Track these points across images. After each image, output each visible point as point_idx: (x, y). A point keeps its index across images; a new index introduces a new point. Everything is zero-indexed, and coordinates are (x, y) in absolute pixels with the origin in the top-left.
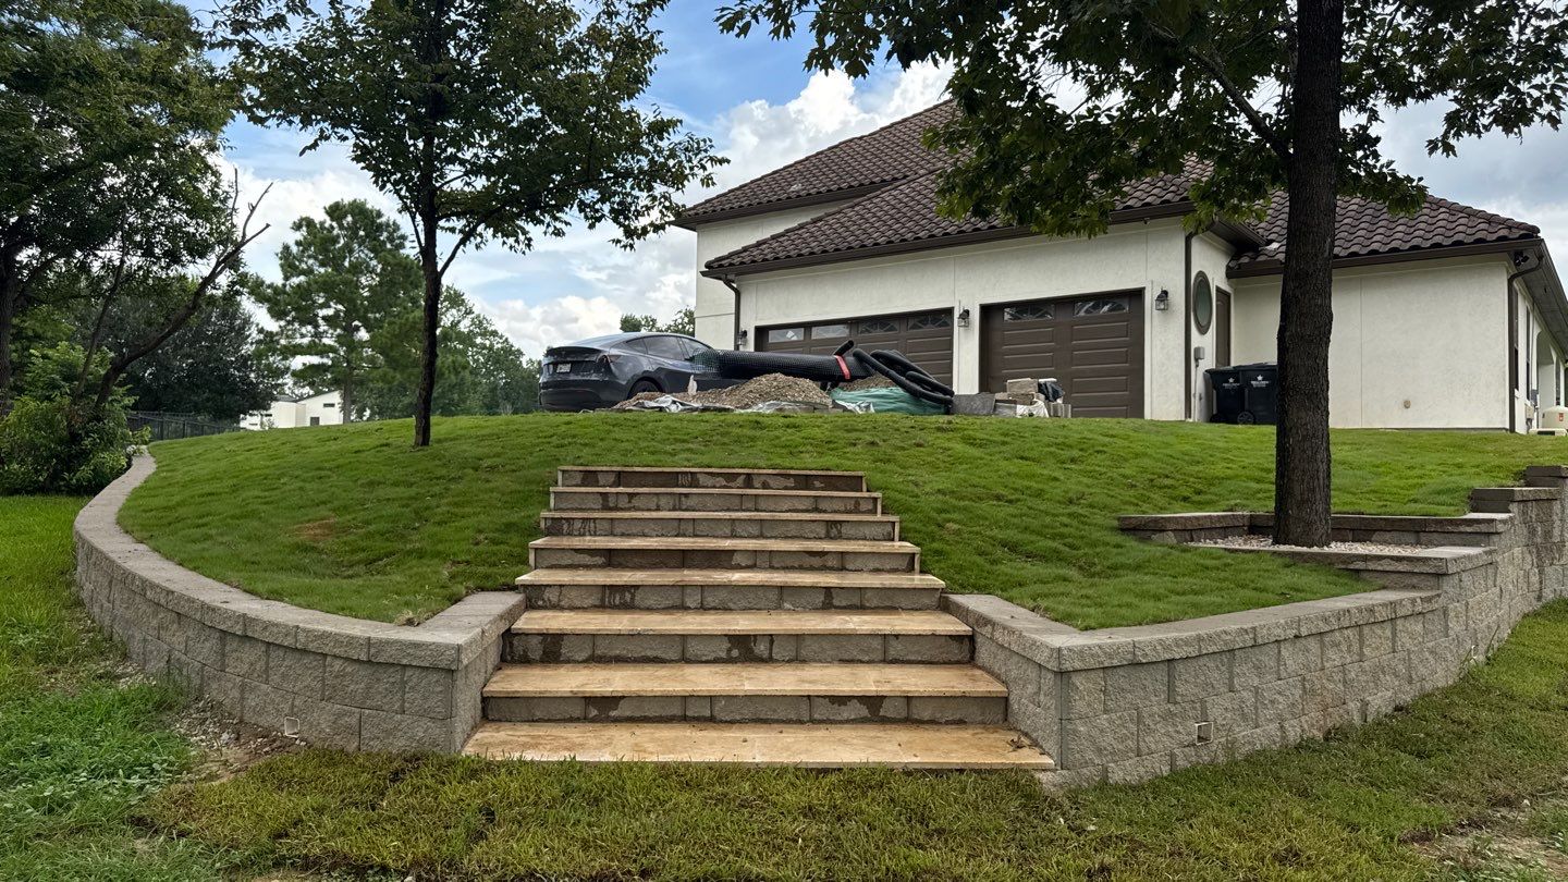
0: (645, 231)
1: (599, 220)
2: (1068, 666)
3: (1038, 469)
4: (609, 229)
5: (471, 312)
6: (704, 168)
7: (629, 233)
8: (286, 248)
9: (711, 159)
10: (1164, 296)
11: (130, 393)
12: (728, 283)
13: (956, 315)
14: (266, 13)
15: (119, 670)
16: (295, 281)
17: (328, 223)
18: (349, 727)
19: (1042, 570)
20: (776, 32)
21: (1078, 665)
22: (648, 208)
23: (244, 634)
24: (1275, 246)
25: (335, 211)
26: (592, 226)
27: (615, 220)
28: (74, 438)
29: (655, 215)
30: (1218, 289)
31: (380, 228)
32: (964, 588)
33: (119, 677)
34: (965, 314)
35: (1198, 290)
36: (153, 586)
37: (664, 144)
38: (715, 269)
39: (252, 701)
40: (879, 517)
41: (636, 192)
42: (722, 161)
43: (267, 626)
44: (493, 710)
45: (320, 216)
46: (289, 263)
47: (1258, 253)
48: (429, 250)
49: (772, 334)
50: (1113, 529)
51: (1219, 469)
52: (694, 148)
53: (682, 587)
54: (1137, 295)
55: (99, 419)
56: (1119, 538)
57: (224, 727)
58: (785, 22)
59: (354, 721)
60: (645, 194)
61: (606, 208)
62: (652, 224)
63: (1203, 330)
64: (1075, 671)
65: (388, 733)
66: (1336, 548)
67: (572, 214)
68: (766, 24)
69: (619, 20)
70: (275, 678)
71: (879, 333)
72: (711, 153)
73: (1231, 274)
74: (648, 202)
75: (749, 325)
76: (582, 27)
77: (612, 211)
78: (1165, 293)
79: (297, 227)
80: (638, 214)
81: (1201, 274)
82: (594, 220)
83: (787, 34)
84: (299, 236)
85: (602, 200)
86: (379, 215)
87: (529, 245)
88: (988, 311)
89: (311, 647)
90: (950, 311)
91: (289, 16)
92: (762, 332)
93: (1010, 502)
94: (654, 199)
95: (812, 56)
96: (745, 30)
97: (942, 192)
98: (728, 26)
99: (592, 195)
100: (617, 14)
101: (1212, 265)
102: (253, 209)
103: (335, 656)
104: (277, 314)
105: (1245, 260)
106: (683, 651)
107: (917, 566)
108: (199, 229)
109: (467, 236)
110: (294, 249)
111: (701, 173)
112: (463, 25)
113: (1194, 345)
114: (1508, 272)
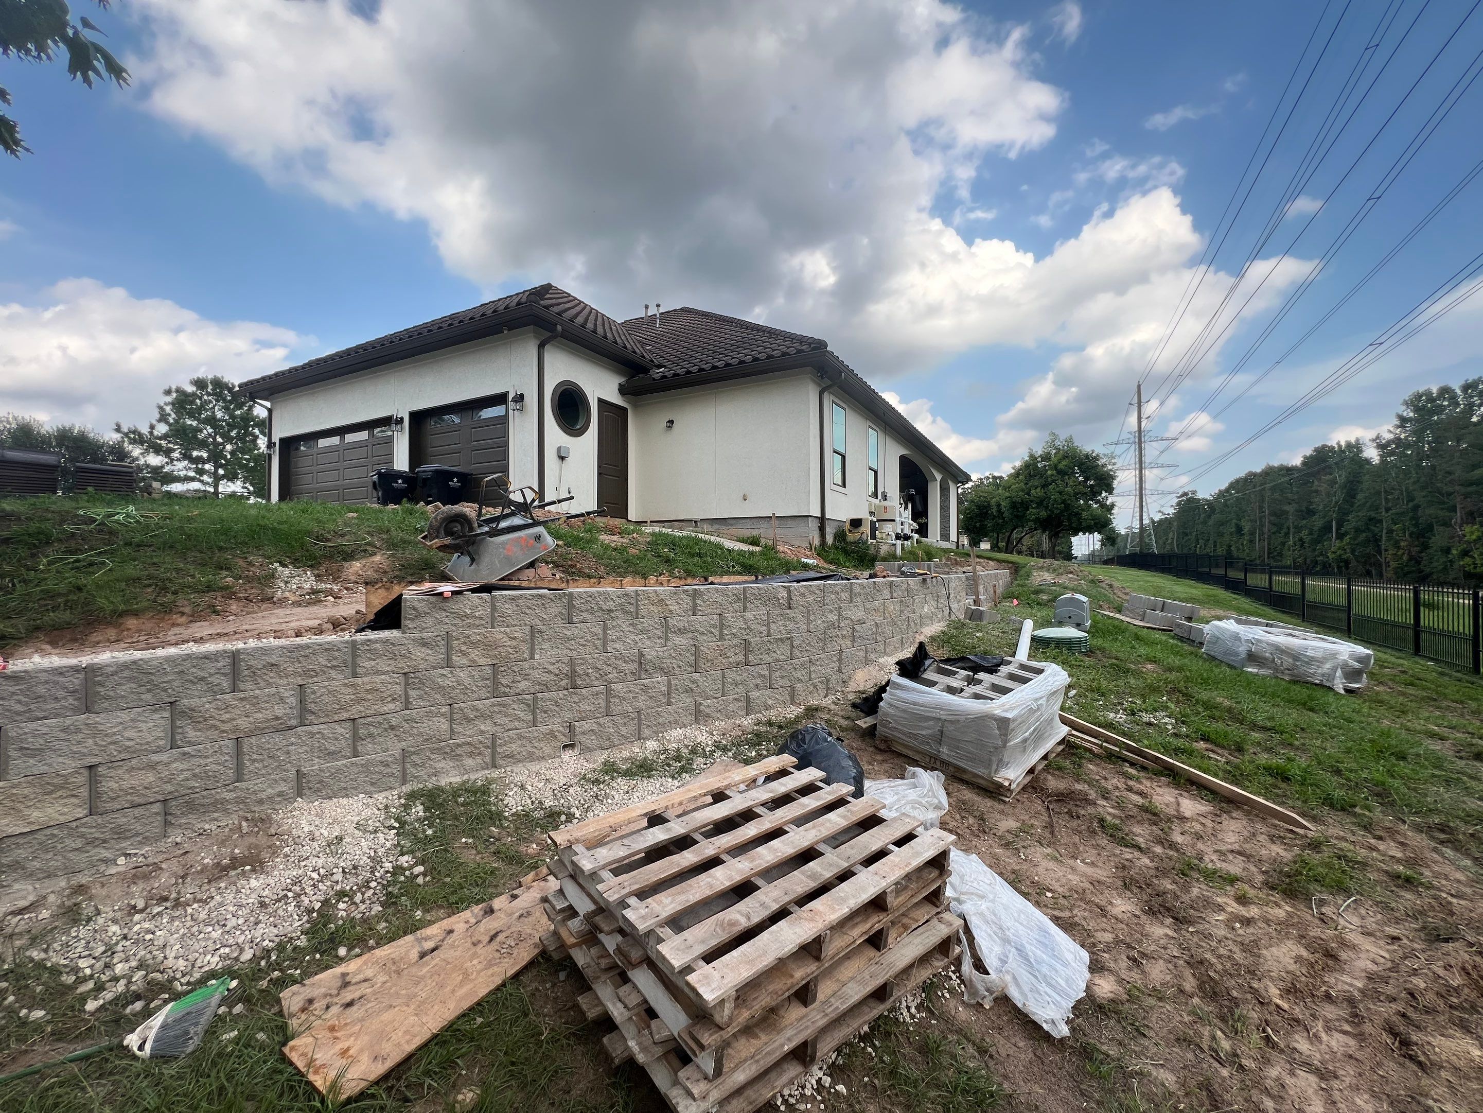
13: (394, 421)
24: (663, 370)
30: (600, 401)
34: (402, 419)
35: (560, 395)
47: (648, 375)
54: (500, 399)
63: (571, 433)
73: (622, 390)
75: (276, 436)
81: (567, 382)
88: (419, 418)
90: (392, 418)
101: (592, 379)
105: (640, 379)
113: (554, 444)
114: (819, 385)
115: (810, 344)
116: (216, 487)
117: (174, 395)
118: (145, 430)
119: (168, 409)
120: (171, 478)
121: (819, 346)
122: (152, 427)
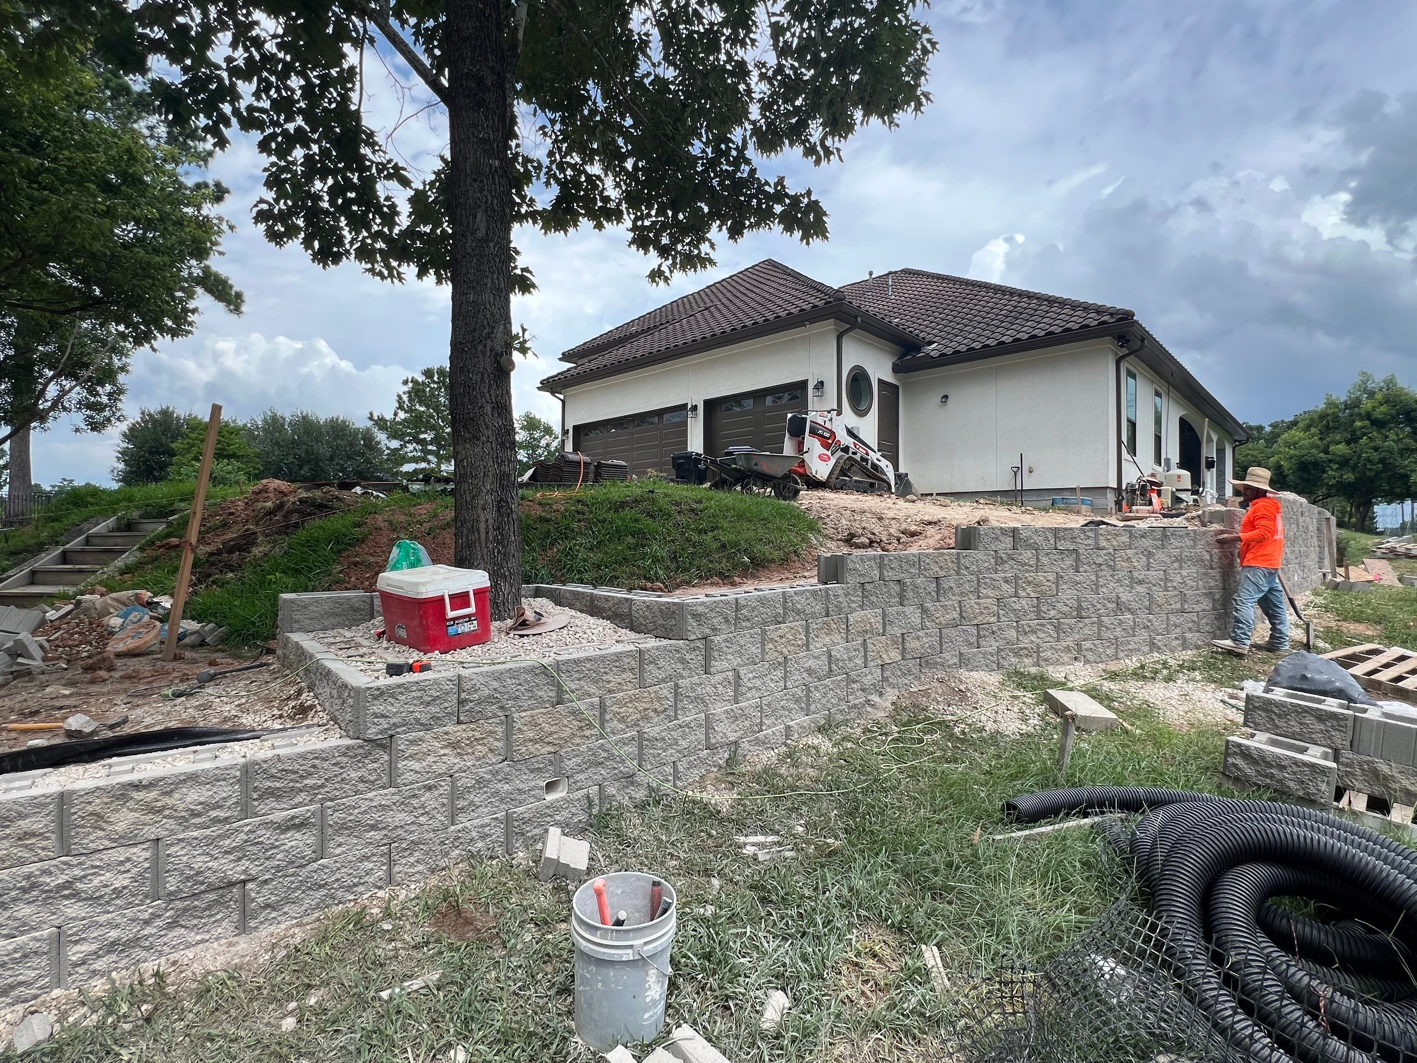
12: (553, 393)
13: (689, 408)
17: (425, 380)
24: (934, 345)
25: (429, 373)
30: (880, 381)
34: (696, 407)
35: (851, 380)
38: (546, 385)
47: (918, 352)
54: (805, 386)
63: (860, 413)
71: (646, 426)
73: (896, 369)
75: (570, 424)
81: (856, 367)
84: (406, 388)
88: (711, 405)
90: (685, 406)
92: (578, 429)
101: (874, 362)
105: (909, 358)
114: (1116, 354)
115: (1111, 314)
116: (439, 465)
117: (410, 385)
118: (389, 416)
119: (405, 398)
120: (405, 460)
121: (1126, 317)
122: (396, 414)
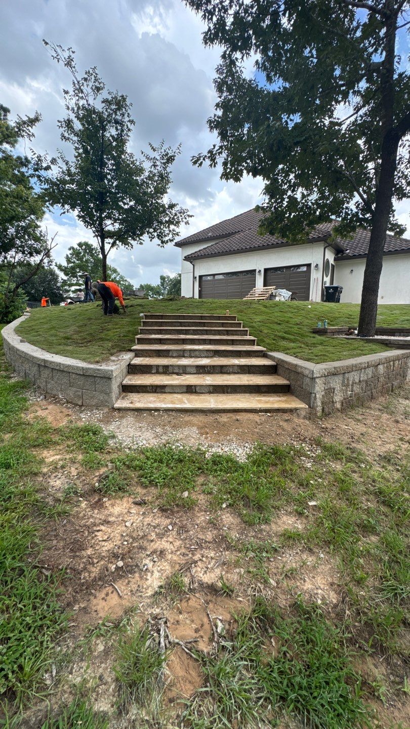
0: (167, 242)
1: (153, 238)
2: (315, 376)
3: (286, 315)
4: (157, 241)
5: (119, 274)
6: (186, 218)
7: (163, 242)
8: (67, 255)
9: (189, 216)
10: (317, 266)
11: (27, 296)
12: (191, 262)
13: (257, 271)
14: (44, 165)
15: (12, 375)
16: (71, 265)
17: (78, 248)
18: (79, 395)
19: (292, 345)
20: (211, 165)
21: (318, 375)
22: (168, 234)
23: (44, 365)
24: (348, 251)
25: (80, 245)
26: (151, 240)
27: (158, 238)
28: (7, 307)
29: (170, 236)
30: (332, 264)
31: (93, 249)
32: (271, 350)
33: (11, 378)
34: (260, 271)
35: (326, 264)
36: (18, 350)
37: (173, 212)
38: (187, 258)
39: (49, 386)
40: (242, 329)
41: (164, 229)
42: (191, 216)
43: (51, 362)
44: (127, 389)
45: (76, 246)
46: (69, 260)
47: (344, 253)
48: (102, 248)
49: (203, 277)
50: (311, 332)
51: (337, 315)
52: (182, 212)
53: (184, 351)
54: (309, 266)
55: (13, 302)
56: (314, 335)
57: (41, 394)
58: (214, 161)
59: (80, 394)
60: (167, 229)
61: (155, 234)
62: (169, 239)
63: (327, 276)
64: (317, 377)
65: (92, 398)
66: (376, 337)
67: (145, 237)
68: (208, 162)
69: (158, 168)
70: (55, 379)
71: (235, 277)
72: (188, 213)
73: (335, 260)
74: (167, 232)
75: (197, 275)
76: (147, 174)
77: (158, 235)
78: (317, 265)
79: (70, 249)
80: (165, 236)
81: (327, 259)
82: (152, 238)
83: (215, 166)
84: (71, 251)
85: (154, 232)
86: (92, 246)
87: (132, 248)
88: (266, 270)
89: (65, 369)
90: (255, 271)
91: (52, 166)
92: (201, 277)
93: (279, 324)
94: (170, 231)
95: (222, 175)
96: (201, 164)
97: (260, 226)
98: (195, 163)
99: (151, 230)
100: (157, 166)
101: (330, 257)
102: (53, 239)
103: (73, 373)
104: (66, 274)
105: (340, 255)
106: (183, 370)
107: (256, 343)
108: (37, 245)
109: (113, 244)
110: (70, 256)
111: (184, 220)
112: (109, 174)
113: (324, 280)
